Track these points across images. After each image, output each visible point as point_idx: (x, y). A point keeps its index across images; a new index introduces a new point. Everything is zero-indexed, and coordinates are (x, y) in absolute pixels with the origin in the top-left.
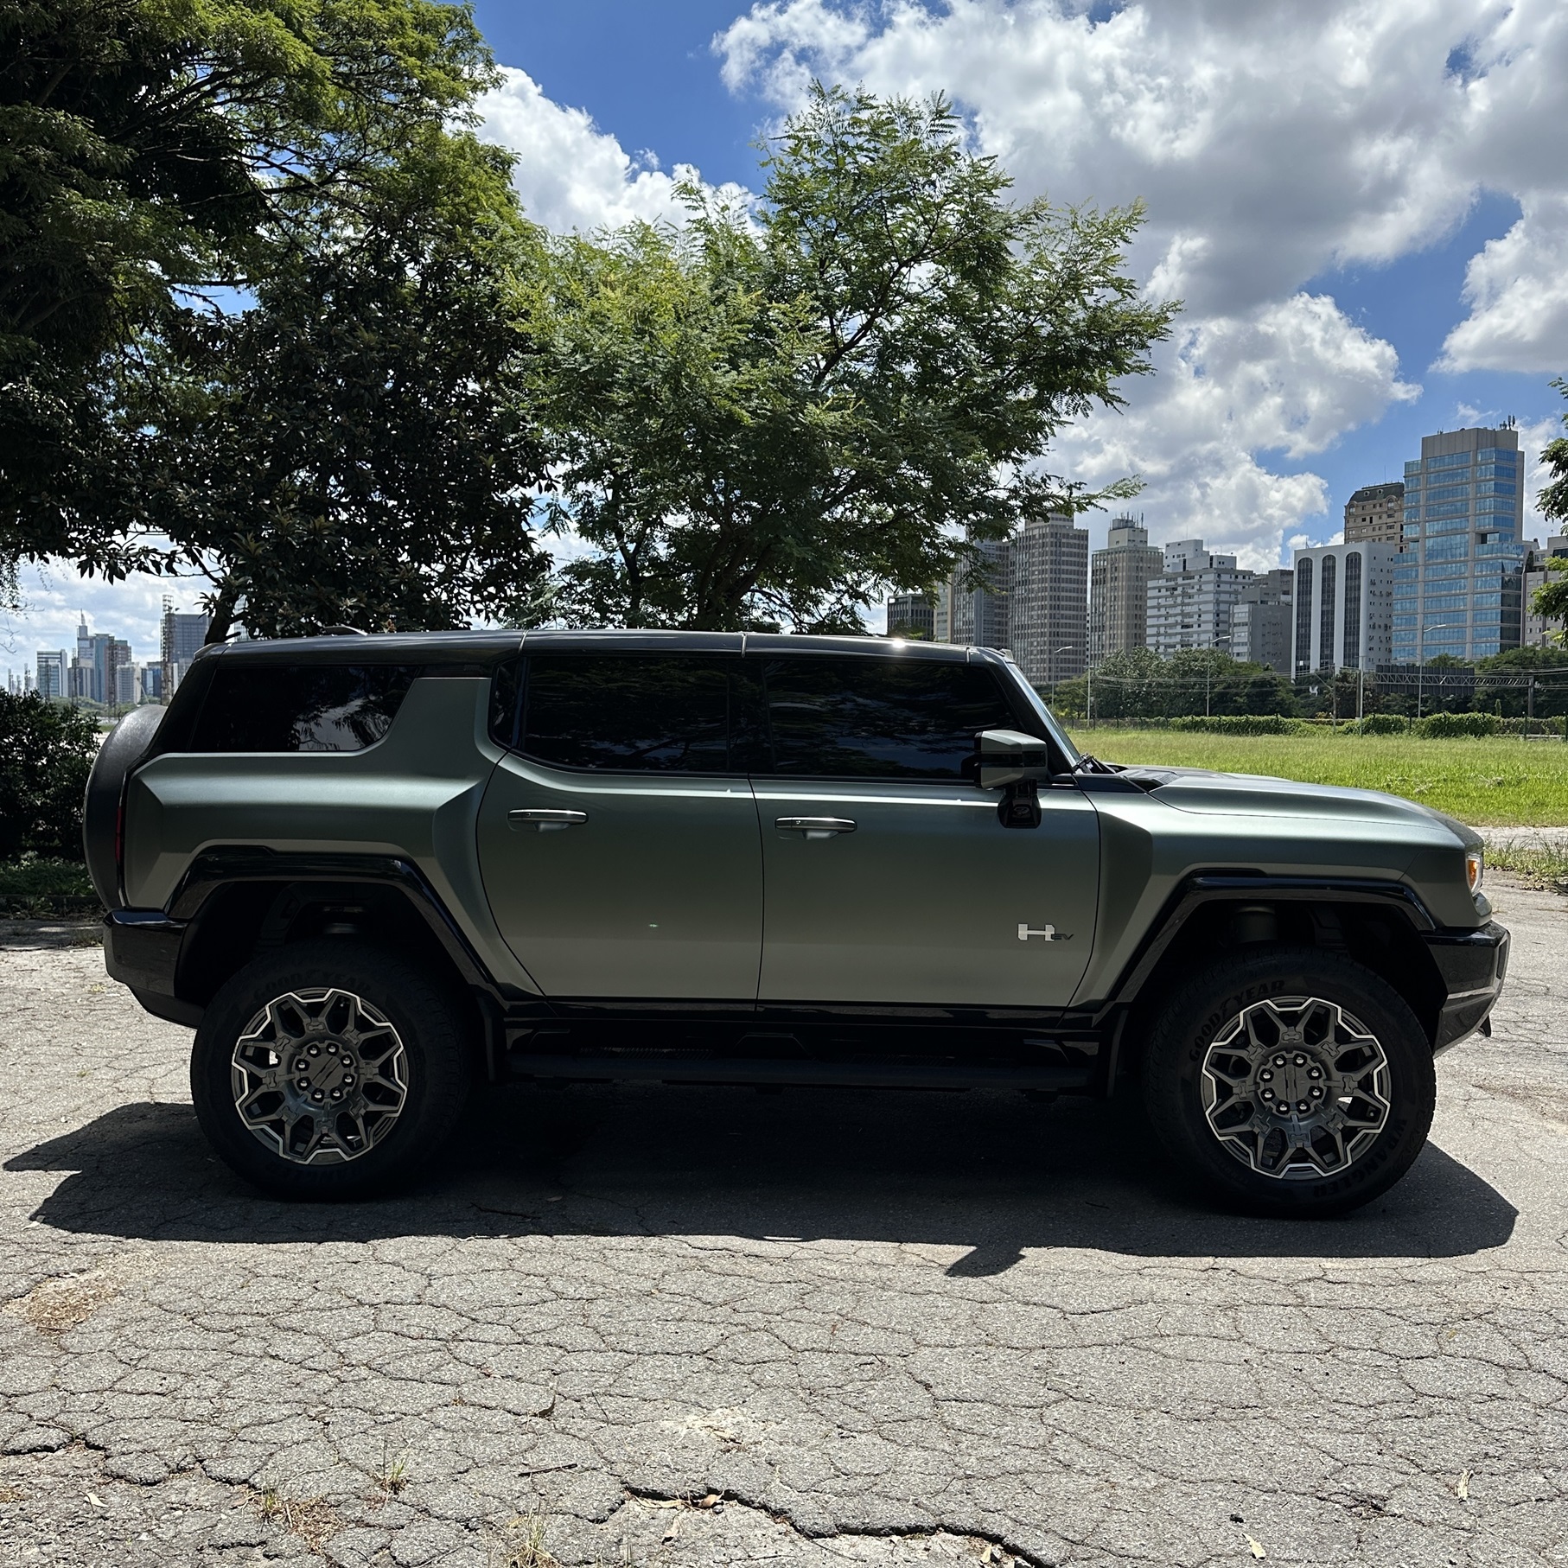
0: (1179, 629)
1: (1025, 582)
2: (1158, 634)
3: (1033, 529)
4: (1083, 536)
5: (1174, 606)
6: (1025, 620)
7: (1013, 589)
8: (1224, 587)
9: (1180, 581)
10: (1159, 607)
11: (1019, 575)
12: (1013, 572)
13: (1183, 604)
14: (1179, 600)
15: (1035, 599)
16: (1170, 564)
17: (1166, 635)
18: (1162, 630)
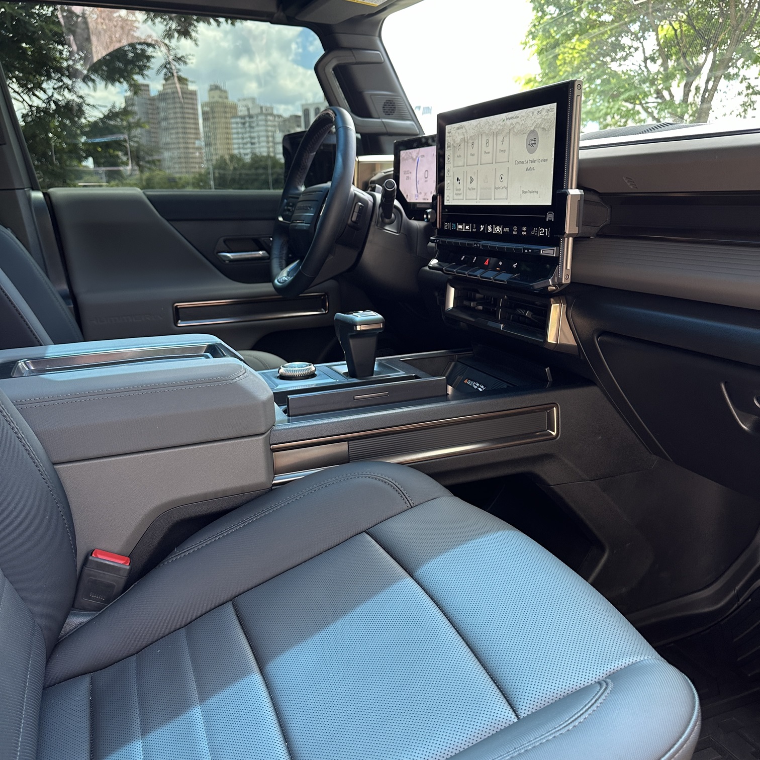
0: (249, 145)
1: (166, 119)
2: (239, 148)
3: (167, 89)
4: (194, 93)
5: (245, 133)
6: (168, 140)
7: (159, 123)
8: (269, 123)
9: (247, 119)
10: (238, 133)
11: (162, 115)
12: (158, 113)
13: (250, 132)
14: (248, 129)
15: (173, 128)
16: (242, 111)
17: (244, 148)
18: (241, 146)
